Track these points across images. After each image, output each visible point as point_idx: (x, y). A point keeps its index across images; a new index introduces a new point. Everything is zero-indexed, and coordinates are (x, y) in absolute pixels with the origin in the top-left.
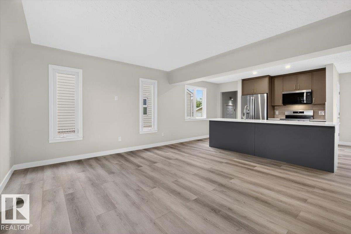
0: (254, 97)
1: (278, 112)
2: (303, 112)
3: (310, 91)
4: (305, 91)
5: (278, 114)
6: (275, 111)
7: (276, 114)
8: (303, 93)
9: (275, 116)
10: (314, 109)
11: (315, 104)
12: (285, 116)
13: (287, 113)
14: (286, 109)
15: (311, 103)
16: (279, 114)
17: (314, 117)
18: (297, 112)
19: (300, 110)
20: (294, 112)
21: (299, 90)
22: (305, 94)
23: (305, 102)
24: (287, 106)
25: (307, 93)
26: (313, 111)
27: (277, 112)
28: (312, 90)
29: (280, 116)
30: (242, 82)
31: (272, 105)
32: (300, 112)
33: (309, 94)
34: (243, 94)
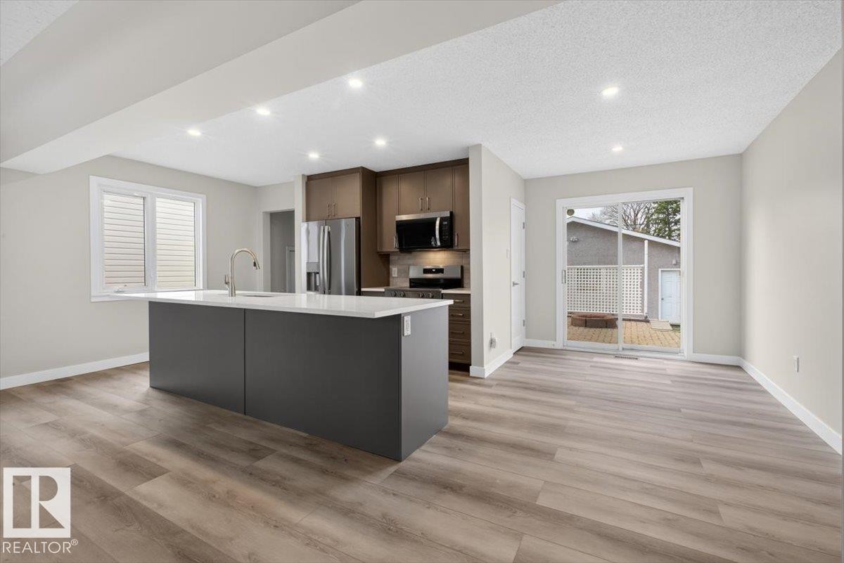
0: (326, 227)
1: (396, 269)
2: (442, 271)
3: (447, 214)
4: (437, 215)
5: (396, 275)
6: (391, 267)
7: (393, 276)
8: (435, 219)
9: (391, 279)
11: (459, 248)
13: (415, 273)
14: (410, 262)
15: (452, 246)
16: (399, 276)
17: (464, 281)
18: (432, 270)
20: (426, 271)
21: (429, 211)
22: (438, 223)
23: (439, 244)
24: (414, 254)
25: (442, 219)
27: (394, 271)
28: (451, 213)
29: (399, 279)
30: (307, 183)
31: (379, 250)
32: (436, 269)
33: (446, 223)
34: (308, 219)
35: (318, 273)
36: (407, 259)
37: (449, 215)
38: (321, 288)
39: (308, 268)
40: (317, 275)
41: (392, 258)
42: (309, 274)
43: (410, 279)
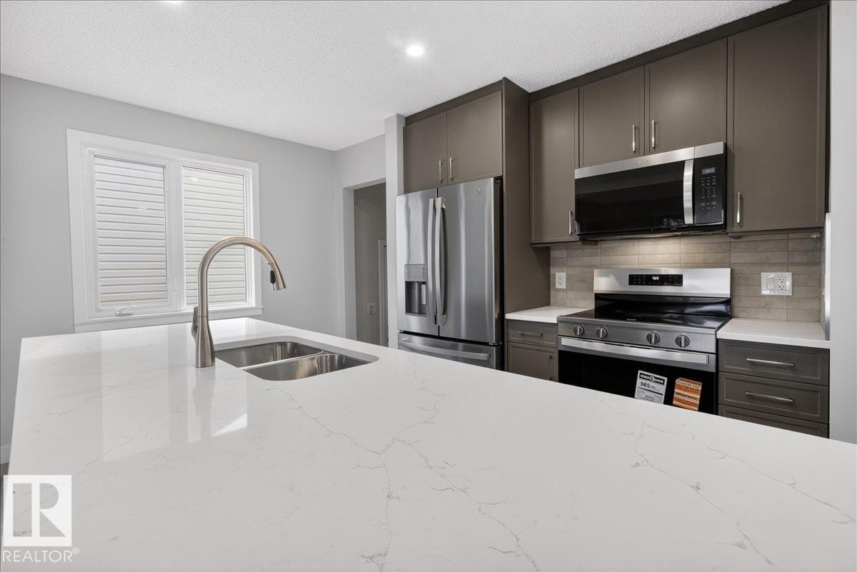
0: (439, 200)
1: (564, 274)
2: (676, 280)
3: (716, 149)
4: (685, 154)
5: (564, 286)
6: (552, 271)
7: (558, 286)
8: (680, 166)
9: (553, 294)
10: (735, 258)
11: (745, 229)
12: (594, 296)
13: (603, 284)
14: (596, 260)
15: (724, 226)
16: (570, 287)
17: (735, 302)
18: (651, 276)
19: (670, 265)
20: (635, 279)
21: (655, 150)
22: (688, 174)
23: (689, 220)
24: (604, 245)
25: (699, 163)
26: (729, 269)
27: (560, 279)
28: (725, 146)
29: (571, 295)
30: (405, 129)
31: (534, 240)
32: (661, 276)
33: (712, 170)
34: (407, 189)
35: (424, 283)
36: (587, 255)
37: (721, 152)
38: (430, 311)
39: (408, 273)
40: (423, 286)
41: (555, 254)
42: (409, 285)
43: (596, 294)
